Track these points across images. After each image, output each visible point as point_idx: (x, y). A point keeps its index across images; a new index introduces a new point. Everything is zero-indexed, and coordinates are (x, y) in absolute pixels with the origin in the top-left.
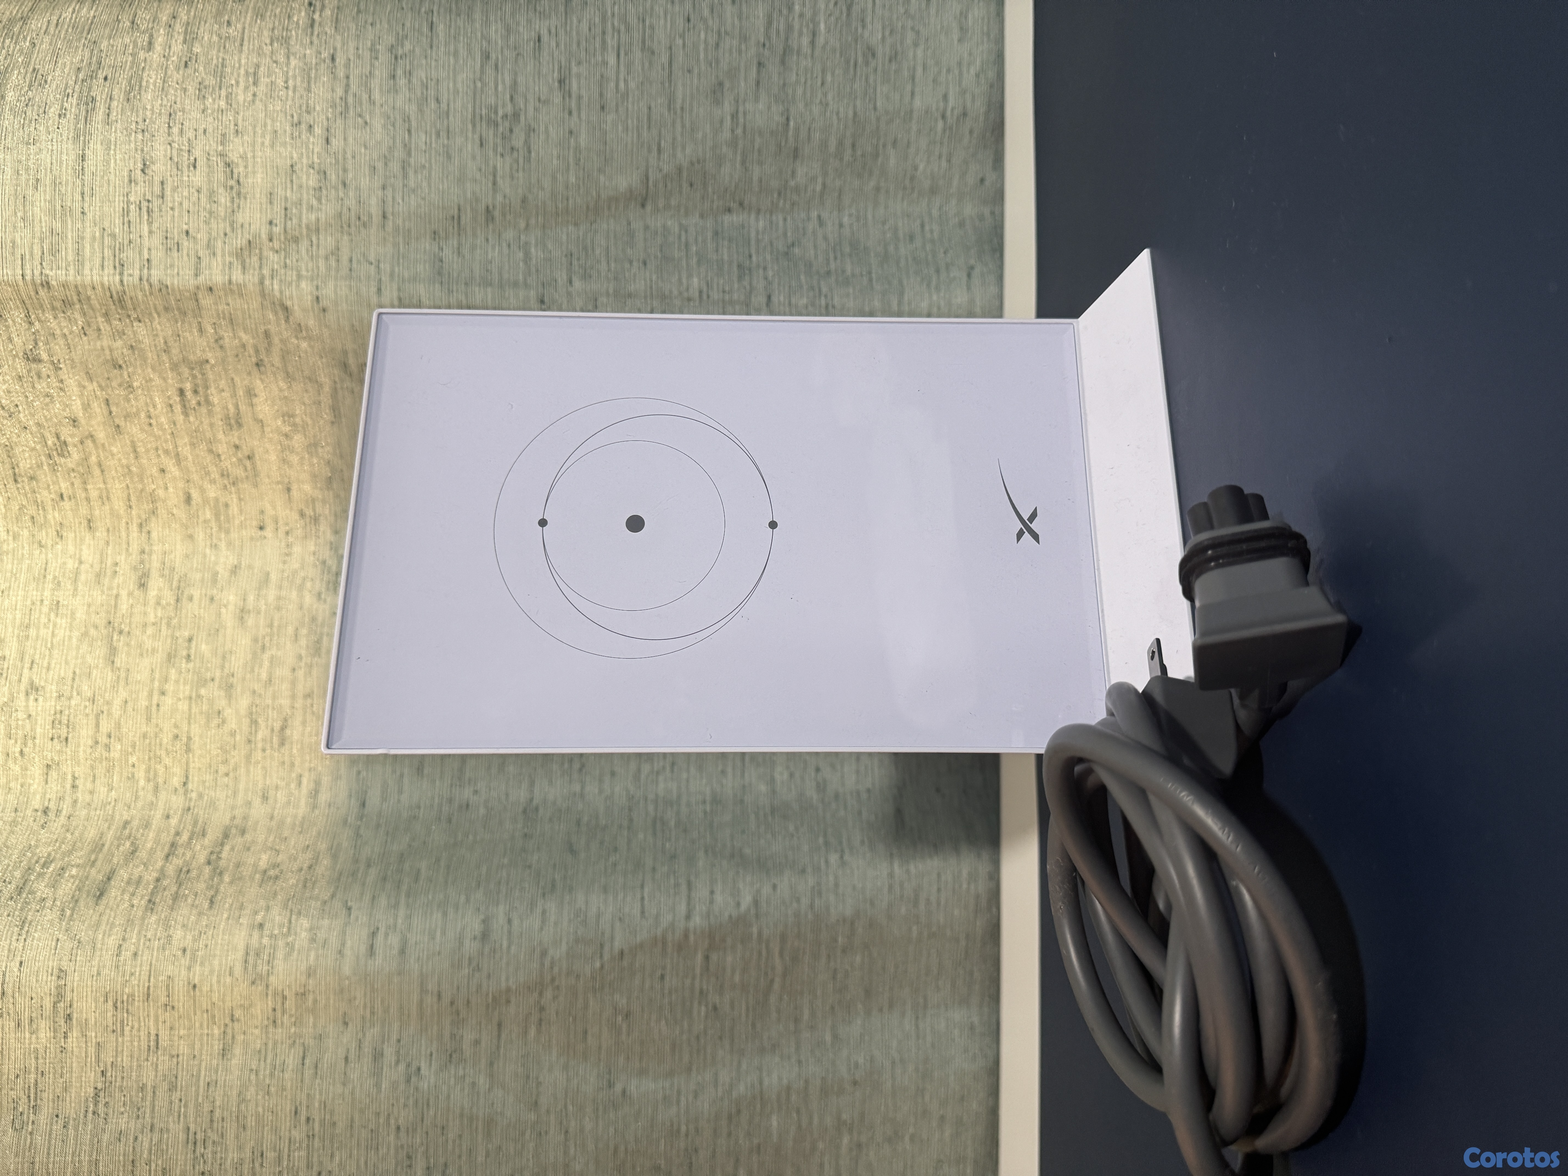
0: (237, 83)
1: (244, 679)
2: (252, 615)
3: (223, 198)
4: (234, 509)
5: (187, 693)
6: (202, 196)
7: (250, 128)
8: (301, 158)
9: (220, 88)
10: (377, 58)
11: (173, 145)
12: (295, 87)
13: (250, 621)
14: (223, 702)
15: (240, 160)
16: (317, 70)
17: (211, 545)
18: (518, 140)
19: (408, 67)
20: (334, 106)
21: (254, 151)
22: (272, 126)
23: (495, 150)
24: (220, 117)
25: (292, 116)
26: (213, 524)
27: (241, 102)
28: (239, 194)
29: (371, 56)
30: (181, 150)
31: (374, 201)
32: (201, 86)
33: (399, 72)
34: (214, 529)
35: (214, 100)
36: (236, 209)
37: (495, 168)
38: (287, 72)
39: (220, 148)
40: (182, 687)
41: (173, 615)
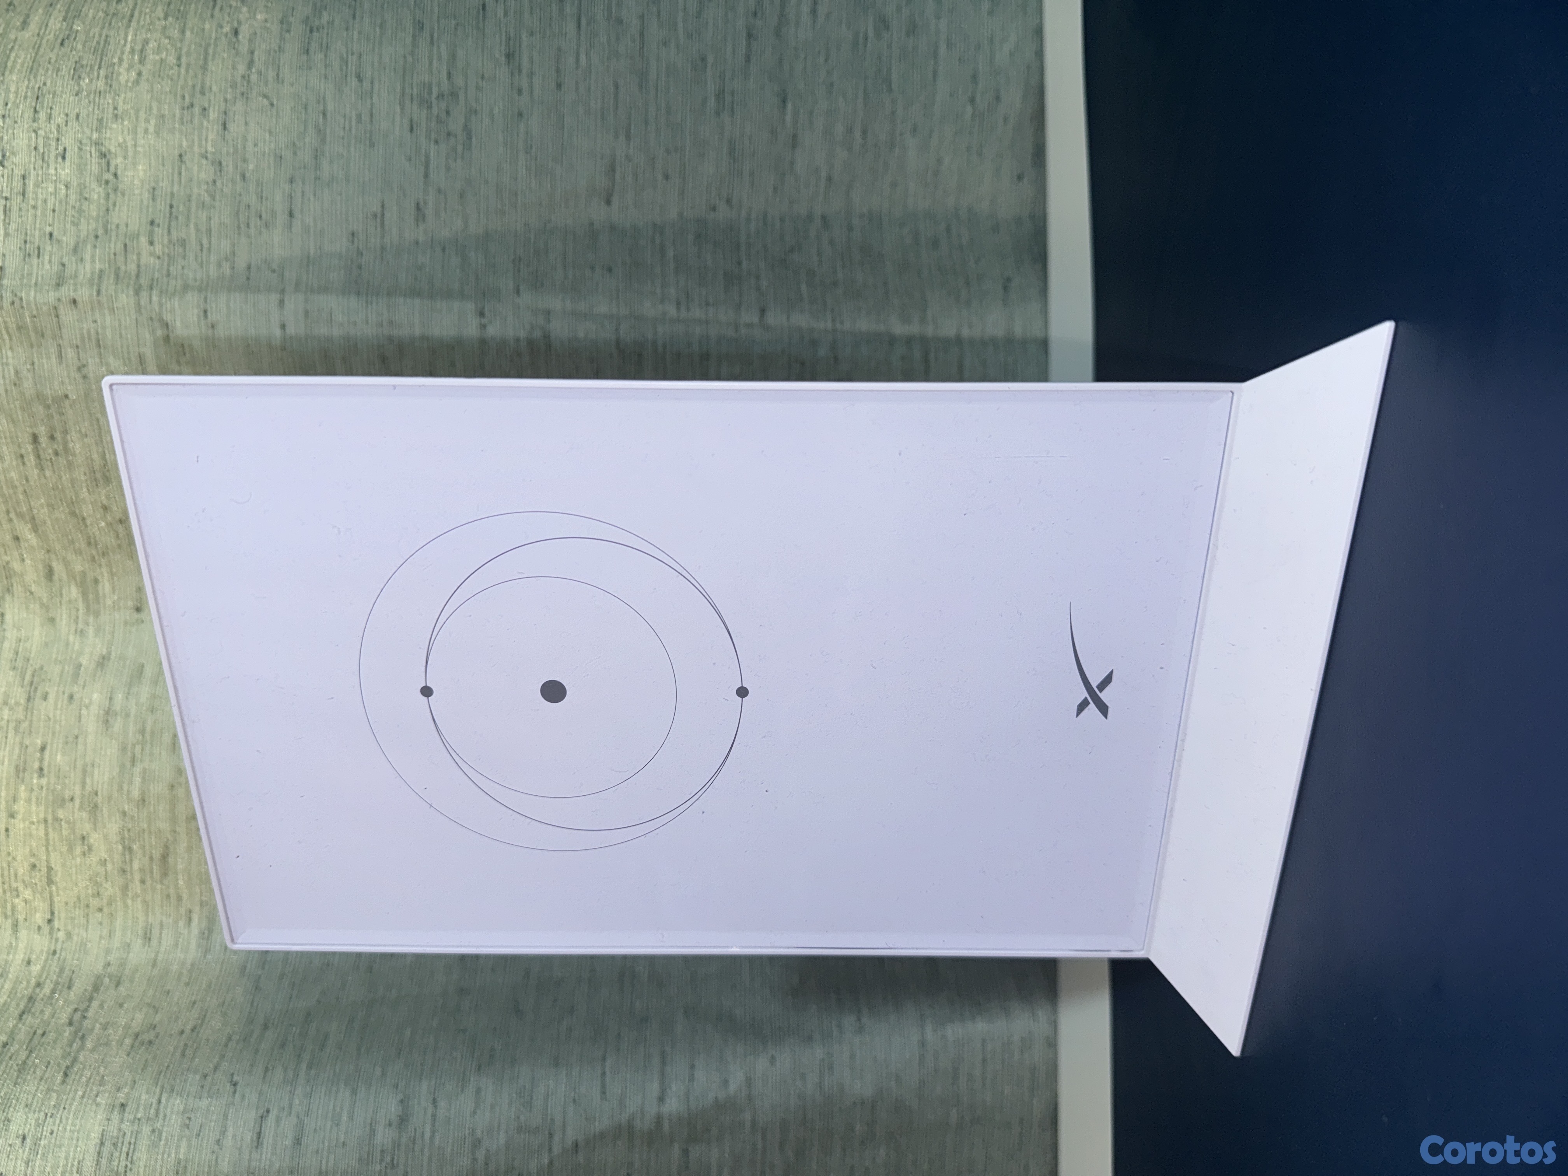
0: (121, 60)
1: (110, 798)
2: (119, 718)
3: (97, 192)
4: (106, 586)
5: (42, 816)
6: (71, 191)
7: (132, 112)
8: (191, 147)
9: (100, 68)
10: (288, 31)
11: (40, 132)
12: (188, 65)
13: (117, 725)
14: (88, 827)
15: (119, 149)
16: (216, 46)
17: (76, 631)
18: (456, 124)
19: (325, 40)
20: (234, 86)
21: (135, 139)
22: (159, 109)
23: (428, 137)
24: (97, 99)
25: (183, 97)
26: (81, 606)
27: (123, 82)
28: (115, 190)
29: (282, 29)
30: (49, 138)
31: (278, 197)
32: (78, 66)
33: (314, 46)
34: (81, 611)
35: (91, 80)
36: (111, 207)
37: (427, 157)
38: (181, 49)
39: (95, 136)
40: (34, 808)
41: (22, 717)
